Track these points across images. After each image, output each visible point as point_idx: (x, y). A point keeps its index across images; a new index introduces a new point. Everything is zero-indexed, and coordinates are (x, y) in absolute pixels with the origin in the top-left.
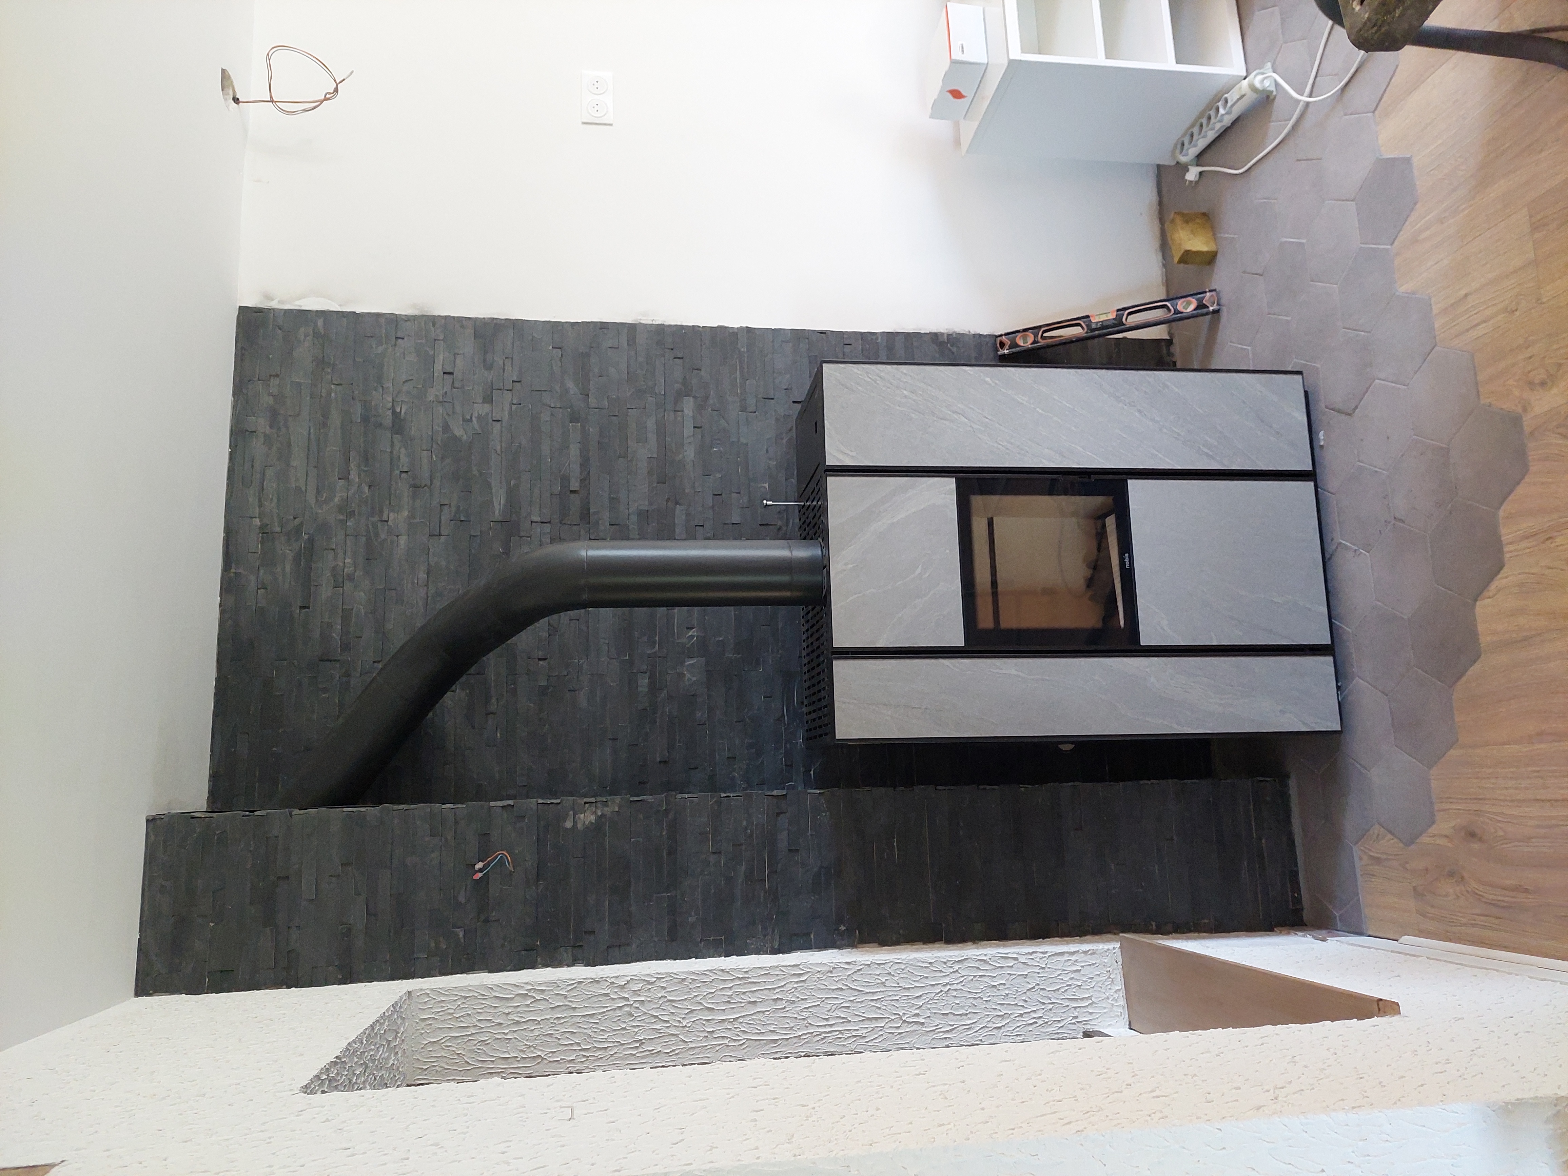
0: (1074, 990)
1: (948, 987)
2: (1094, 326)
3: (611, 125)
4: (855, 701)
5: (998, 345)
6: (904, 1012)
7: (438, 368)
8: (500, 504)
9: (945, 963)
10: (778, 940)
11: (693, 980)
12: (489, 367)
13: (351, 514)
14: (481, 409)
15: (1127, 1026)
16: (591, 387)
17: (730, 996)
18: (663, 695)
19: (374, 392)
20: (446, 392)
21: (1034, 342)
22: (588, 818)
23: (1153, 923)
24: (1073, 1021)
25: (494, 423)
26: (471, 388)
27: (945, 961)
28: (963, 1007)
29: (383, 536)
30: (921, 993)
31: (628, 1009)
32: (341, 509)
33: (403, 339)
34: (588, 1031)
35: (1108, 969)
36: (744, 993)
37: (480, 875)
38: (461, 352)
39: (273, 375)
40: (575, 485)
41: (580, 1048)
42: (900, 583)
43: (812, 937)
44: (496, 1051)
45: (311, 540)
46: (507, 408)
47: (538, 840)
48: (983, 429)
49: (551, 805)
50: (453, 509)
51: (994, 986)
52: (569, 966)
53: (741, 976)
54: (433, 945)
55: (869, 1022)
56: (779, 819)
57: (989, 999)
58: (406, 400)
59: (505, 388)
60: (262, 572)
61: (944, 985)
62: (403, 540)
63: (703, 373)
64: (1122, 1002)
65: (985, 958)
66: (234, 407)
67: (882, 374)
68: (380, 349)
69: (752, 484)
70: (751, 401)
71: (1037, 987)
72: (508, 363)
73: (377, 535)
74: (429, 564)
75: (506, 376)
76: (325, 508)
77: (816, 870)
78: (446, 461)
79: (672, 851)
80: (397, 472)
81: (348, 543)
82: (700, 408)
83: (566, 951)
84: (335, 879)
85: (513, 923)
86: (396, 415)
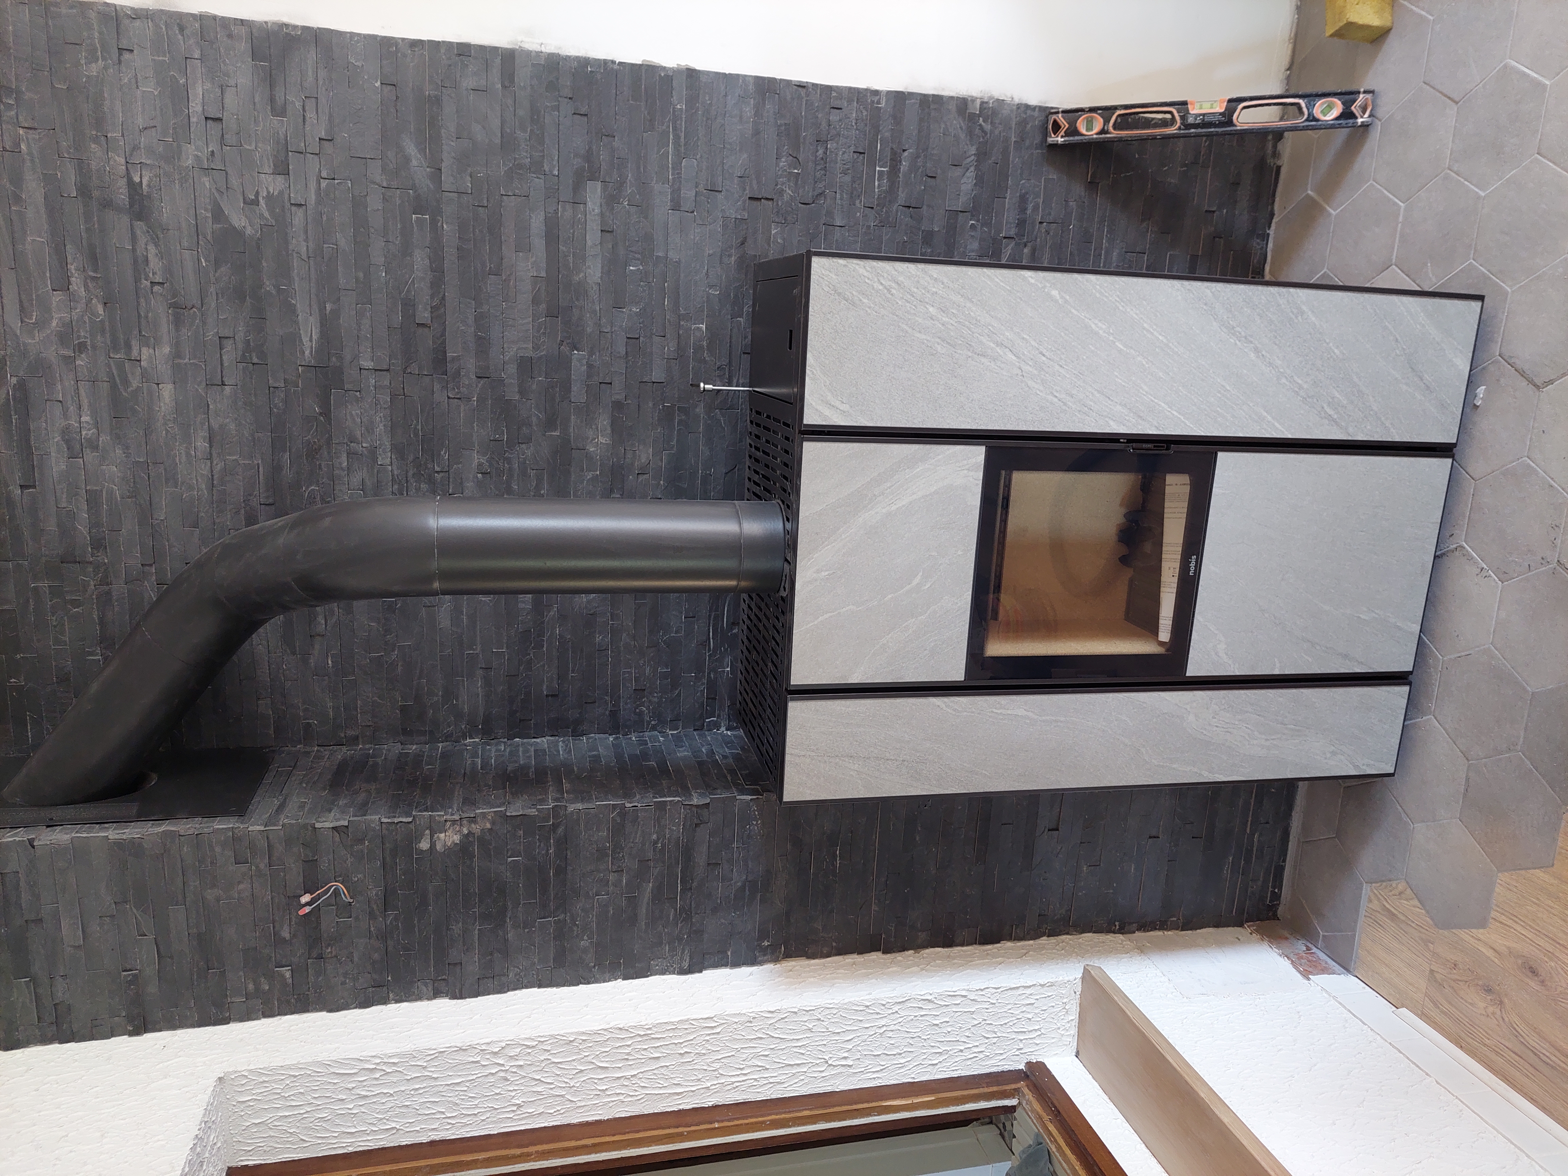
0: (1023, 1023)
1: (885, 1029)
2: (1191, 120)
4: (817, 754)
5: (1050, 127)
6: (831, 1056)
7: (196, 107)
8: (311, 341)
9: (884, 1005)
10: (688, 960)
11: (584, 1040)
12: (280, 111)
13: (81, 348)
14: (273, 184)
15: (1074, 1054)
16: (445, 156)
17: (628, 1054)
18: (552, 613)
19: (93, 146)
20: (213, 152)
21: (1103, 131)
22: (449, 838)
23: (1117, 923)
24: (1016, 1053)
25: (294, 208)
26: (253, 147)
27: (884, 1003)
28: (897, 1047)
29: (135, 384)
30: (852, 1037)
31: (502, 1074)
32: (65, 336)
33: (131, 51)
34: (455, 1100)
35: (1065, 1001)
36: (646, 1049)
37: (307, 909)
38: (232, 82)
40: (424, 315)
41: (444, 1116)
42: (890, 596)
43: (729, 953)
44: (339, 1126)
45: (21, 386)
46: (313, 185)
47: (384, 865)
48: (1036, 372)
49: (400, 824)
50: (240, 346)
51: (937, 1025)
52: (429, 999)
54: (251, 987)
55: (789, 1068)
56: (697, 830)
57: (928, 1037)
58: (148, 162)
59: (309, 150)
61: (880, 1027)
62: (167, 391)
63: (616, 143)
64: (1074, 1031)
65: (930, 997)
67: (901, 279)
68: (94, 69)
69: (682, 323)
70: (688, 193)
71: (983, 1023)
72: (310, 105)
73: (126, 382)
74: (210, 428)
75: (308, 128)
76: (38, 336)
77: (739, 884)
78: (222, 269)
79: (561, 871)
80: (146, 283)
81: (82, 392)
82: (611, 200)
83: (426, 985)
84: (107, 920)
85: (356, 959)
86: (134, 188)
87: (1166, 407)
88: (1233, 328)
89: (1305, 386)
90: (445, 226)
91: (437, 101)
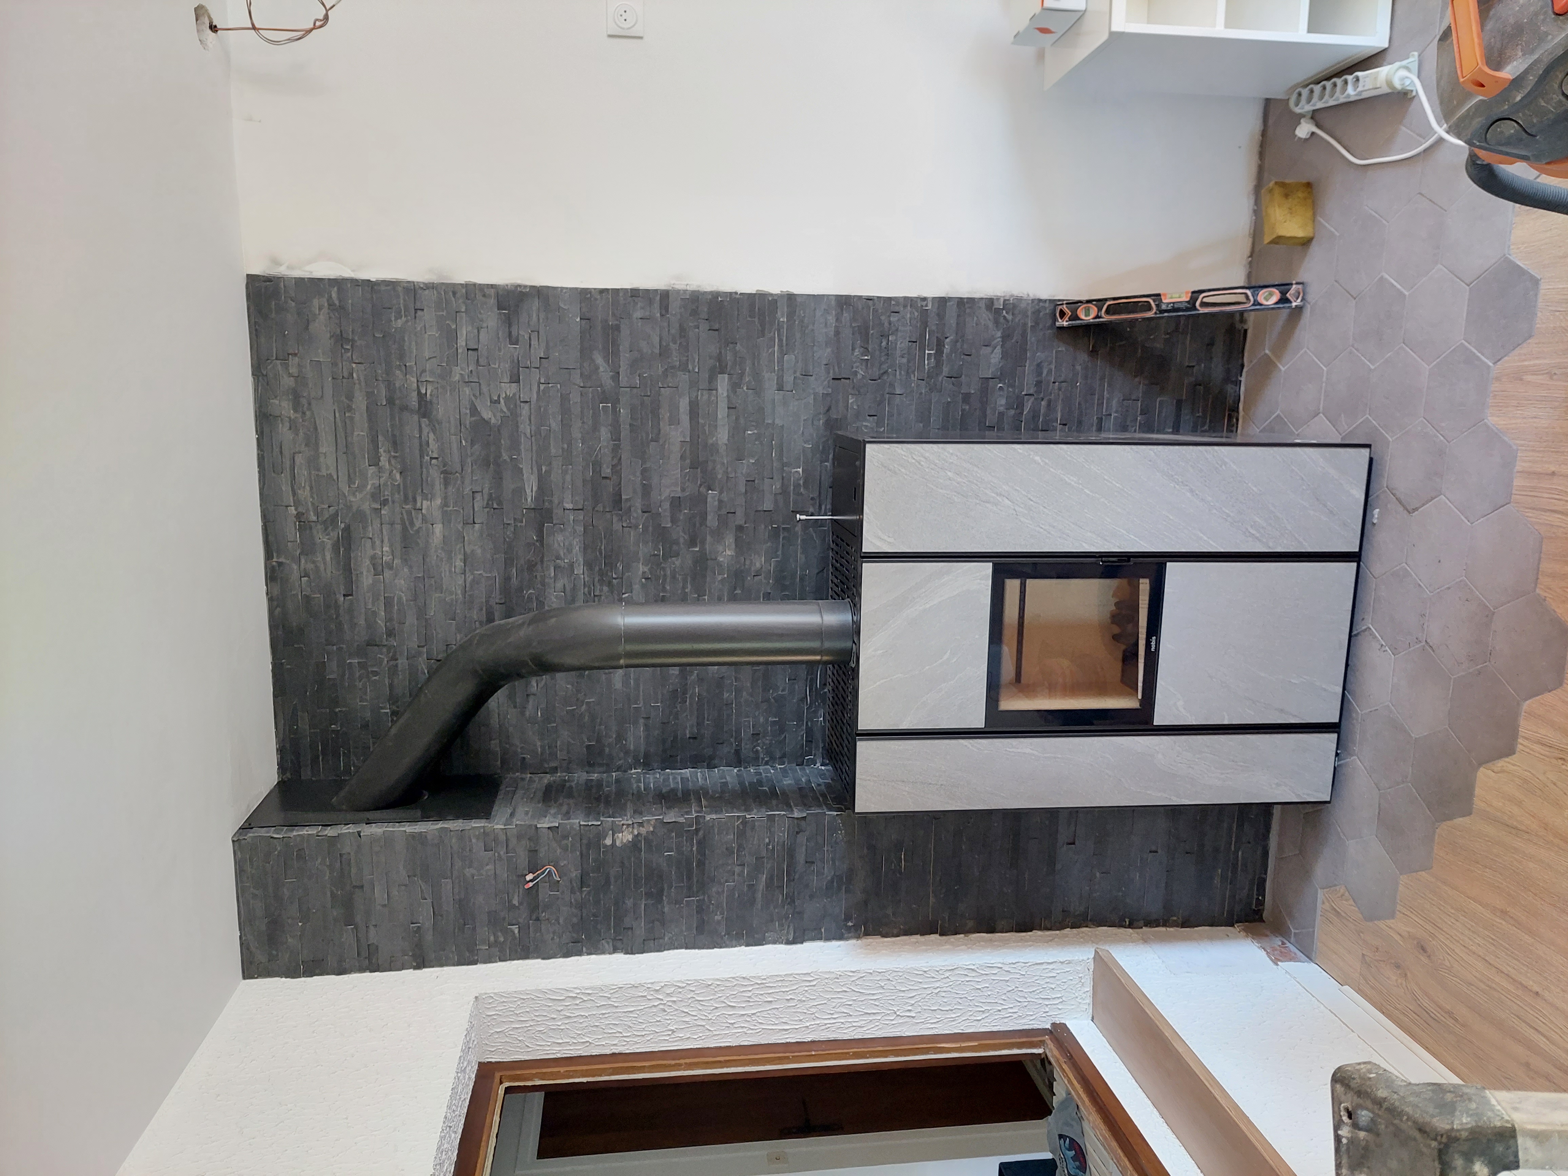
0: (1048, 991)
1: (939, 990)
2: (1164, 307)
3: (641, 38)
4: (875, 779)
5: (1058, 315)
6: (899, 1008)
7: (461, 342)
8: (532, 491)
9: (938, 971)
10: (793, 934)
11: (718, 985)
12: (514, 341)
13: (385, 503)
14: (510, 389)
15: (1090, 1018)
16: (622, 363)
17: (749, 997)
18: (692, 680)
19: (398, 372)
20: (471, 371)
21: (1097, 317)
22: (625, 837)
23: (1128, 920)
24: (1044, 1015)
25: (522, 404)
26: (497, 366)
28: (949, 1005)
29: (418, 525)
30: (914, 994)
31: (661, 1007)
32: (375, 495)
33: (423, 310)
34: (629, 1024)
35: (1080, 975)
36: (762, 994)
37: (531, 884)
38: (485, 325)
39: (291, 354)
40: (607, 471)
41: (622, 1036)
42: (927, 668)
43: (823, 930)
44: (552, 1038)
45: (347, 529)
46: (535, 388)
47: (581, 854)
48: (1026, 512)
49: (592, 826)
50: (486, 497)
51: (979, 989)
52: (611, 953)
53: (759, 982)
54: (492, 938)
55: (868, 1015)
56: (798, 836)
57: (973, 998)
58: (431, 380)
59: (533, 366)
60: (303, 561)
61: (935, 988)
62: (438, 529)
63: (738, 347)
64: (1089, 1000)
66: (256, 390)
67: (927, 455)
68: (400, 323)
69: (785, 468)
70: (789, 378)
71: (1016, 989)
72: (534, 336)
73: (412, 524)
74: (465, 554)
75: (532, 351)
76: (359, 496)
77: (829, 878)
78: (476, 447)
79: (701, 864)
80: (427, 458)
81: (384, 531)
82: (735, 386)
83: (608, 943)
84: (403, 888)
85: (561, 921)
86: (421, 397)
87: (1124, 532)
88: (1172, 476)
89: (1232, 514)
90: (622, 411)
91: (617, 328)
